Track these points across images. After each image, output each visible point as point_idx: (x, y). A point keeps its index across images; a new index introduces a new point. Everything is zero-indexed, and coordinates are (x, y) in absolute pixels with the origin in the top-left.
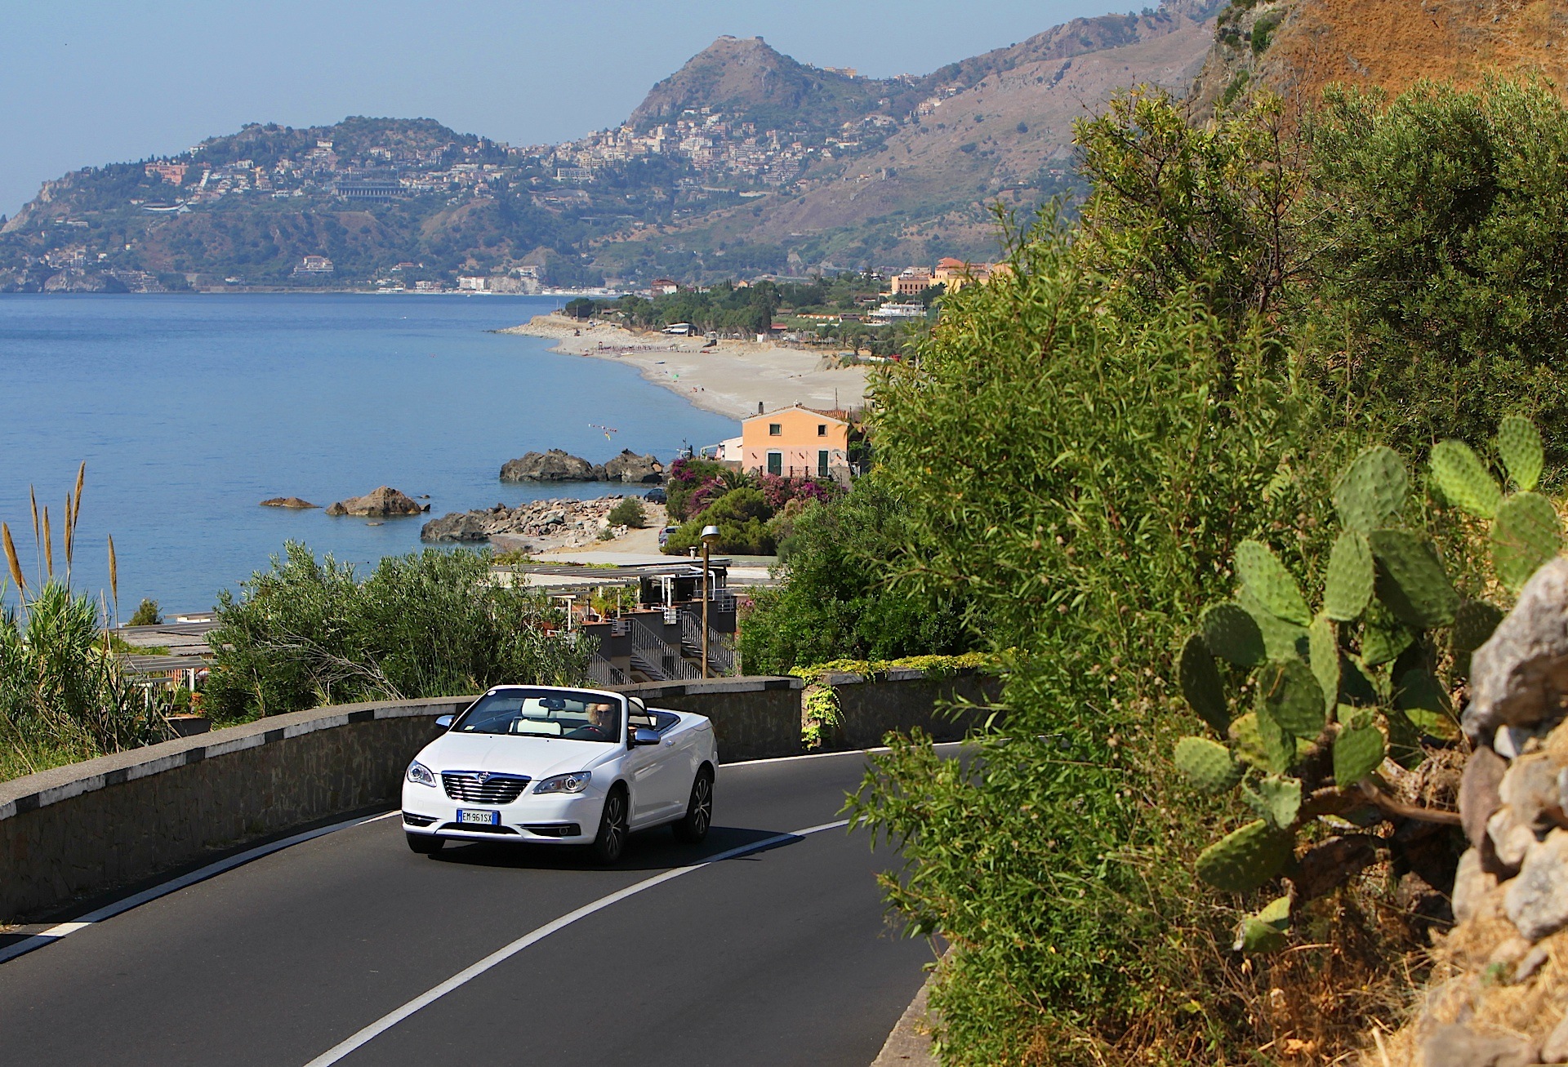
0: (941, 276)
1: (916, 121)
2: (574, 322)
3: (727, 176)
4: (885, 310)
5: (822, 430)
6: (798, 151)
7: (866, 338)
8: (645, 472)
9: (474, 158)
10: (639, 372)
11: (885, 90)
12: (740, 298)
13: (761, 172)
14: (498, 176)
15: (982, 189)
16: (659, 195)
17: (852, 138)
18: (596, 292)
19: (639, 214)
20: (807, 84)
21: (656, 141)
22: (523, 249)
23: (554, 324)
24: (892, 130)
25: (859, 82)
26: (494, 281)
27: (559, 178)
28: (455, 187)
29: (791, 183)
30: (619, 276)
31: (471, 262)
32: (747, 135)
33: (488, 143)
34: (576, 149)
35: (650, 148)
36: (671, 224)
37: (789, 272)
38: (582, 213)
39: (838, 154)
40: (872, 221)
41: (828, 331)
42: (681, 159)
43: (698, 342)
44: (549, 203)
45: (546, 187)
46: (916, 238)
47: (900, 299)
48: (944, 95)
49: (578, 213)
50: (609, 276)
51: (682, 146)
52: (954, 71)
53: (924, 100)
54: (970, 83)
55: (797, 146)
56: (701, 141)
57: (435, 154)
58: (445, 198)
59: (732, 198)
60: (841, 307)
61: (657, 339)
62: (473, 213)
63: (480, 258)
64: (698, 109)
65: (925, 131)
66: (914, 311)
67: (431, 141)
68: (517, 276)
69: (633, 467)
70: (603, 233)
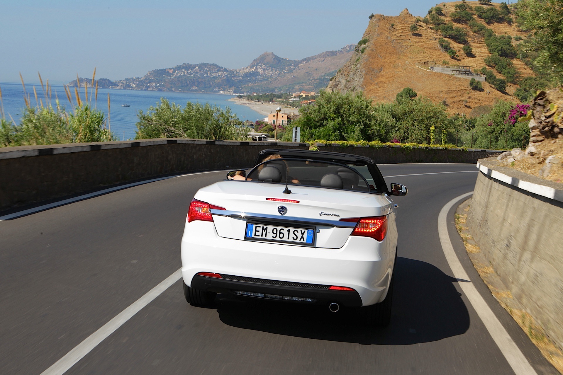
0: (302, 94)
1: (298, 68)
2: (239, 99)
3: (266, 76)
4: (292, 99)
5: (283, 117)
6: (277, 72)
7: (289, 104)
8: (251, 124)
9: (222, 71)
10: (250, 108)
11: (293, 62)
12: (267, 96)
13: (272, 75)
14: (226, 74)
15: (309, 80)
16: (254, 79)
17: (287, 70)
18: (243, 95)
19: (250, 82)
20: (280, 61)
21: (254, 69)
22: (230, 87)
23: (235, 99)
24: (294, 69)
25: (289, 61)
26: (225, 92)
27: (237, 75)
28: (219, 76)
29: (276, 77)
30: (247, 92)
31: (221, 89)
32: (269, 69)
33: (225, 68)
34: (240, 70)
35: (253, 70)
36: (256, 83)
37: (275, 93)
38: (241, 81)
39: (285, 73)
40: (290, 84)
41: (282, 102)
42: (258, 72)
43: (260, 103)
44: (235, 79)
45: (235, 76)
46: (297, 88)
47: (295, 97)
48: (303, 63)
49: (240, 81)
50: (245, 92)
51: (258, 70)
52: (305, 59)
53: (300, 64)
54: (308, 62)
55: (278, 71)
56: (261, 69)
57: (216, 70)
58: (217, 77)
59: (266, 80)
60: (285, 98)
61: (252, 102)
62: (222, 80)
63: (223, 88)
64: (261, 64)
65: (300, 69)
66: (297, 99)
67: (215, 68)
68: (229, 91)
69: (248, 123)
70: (244, 85)
